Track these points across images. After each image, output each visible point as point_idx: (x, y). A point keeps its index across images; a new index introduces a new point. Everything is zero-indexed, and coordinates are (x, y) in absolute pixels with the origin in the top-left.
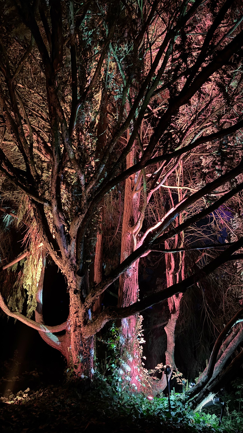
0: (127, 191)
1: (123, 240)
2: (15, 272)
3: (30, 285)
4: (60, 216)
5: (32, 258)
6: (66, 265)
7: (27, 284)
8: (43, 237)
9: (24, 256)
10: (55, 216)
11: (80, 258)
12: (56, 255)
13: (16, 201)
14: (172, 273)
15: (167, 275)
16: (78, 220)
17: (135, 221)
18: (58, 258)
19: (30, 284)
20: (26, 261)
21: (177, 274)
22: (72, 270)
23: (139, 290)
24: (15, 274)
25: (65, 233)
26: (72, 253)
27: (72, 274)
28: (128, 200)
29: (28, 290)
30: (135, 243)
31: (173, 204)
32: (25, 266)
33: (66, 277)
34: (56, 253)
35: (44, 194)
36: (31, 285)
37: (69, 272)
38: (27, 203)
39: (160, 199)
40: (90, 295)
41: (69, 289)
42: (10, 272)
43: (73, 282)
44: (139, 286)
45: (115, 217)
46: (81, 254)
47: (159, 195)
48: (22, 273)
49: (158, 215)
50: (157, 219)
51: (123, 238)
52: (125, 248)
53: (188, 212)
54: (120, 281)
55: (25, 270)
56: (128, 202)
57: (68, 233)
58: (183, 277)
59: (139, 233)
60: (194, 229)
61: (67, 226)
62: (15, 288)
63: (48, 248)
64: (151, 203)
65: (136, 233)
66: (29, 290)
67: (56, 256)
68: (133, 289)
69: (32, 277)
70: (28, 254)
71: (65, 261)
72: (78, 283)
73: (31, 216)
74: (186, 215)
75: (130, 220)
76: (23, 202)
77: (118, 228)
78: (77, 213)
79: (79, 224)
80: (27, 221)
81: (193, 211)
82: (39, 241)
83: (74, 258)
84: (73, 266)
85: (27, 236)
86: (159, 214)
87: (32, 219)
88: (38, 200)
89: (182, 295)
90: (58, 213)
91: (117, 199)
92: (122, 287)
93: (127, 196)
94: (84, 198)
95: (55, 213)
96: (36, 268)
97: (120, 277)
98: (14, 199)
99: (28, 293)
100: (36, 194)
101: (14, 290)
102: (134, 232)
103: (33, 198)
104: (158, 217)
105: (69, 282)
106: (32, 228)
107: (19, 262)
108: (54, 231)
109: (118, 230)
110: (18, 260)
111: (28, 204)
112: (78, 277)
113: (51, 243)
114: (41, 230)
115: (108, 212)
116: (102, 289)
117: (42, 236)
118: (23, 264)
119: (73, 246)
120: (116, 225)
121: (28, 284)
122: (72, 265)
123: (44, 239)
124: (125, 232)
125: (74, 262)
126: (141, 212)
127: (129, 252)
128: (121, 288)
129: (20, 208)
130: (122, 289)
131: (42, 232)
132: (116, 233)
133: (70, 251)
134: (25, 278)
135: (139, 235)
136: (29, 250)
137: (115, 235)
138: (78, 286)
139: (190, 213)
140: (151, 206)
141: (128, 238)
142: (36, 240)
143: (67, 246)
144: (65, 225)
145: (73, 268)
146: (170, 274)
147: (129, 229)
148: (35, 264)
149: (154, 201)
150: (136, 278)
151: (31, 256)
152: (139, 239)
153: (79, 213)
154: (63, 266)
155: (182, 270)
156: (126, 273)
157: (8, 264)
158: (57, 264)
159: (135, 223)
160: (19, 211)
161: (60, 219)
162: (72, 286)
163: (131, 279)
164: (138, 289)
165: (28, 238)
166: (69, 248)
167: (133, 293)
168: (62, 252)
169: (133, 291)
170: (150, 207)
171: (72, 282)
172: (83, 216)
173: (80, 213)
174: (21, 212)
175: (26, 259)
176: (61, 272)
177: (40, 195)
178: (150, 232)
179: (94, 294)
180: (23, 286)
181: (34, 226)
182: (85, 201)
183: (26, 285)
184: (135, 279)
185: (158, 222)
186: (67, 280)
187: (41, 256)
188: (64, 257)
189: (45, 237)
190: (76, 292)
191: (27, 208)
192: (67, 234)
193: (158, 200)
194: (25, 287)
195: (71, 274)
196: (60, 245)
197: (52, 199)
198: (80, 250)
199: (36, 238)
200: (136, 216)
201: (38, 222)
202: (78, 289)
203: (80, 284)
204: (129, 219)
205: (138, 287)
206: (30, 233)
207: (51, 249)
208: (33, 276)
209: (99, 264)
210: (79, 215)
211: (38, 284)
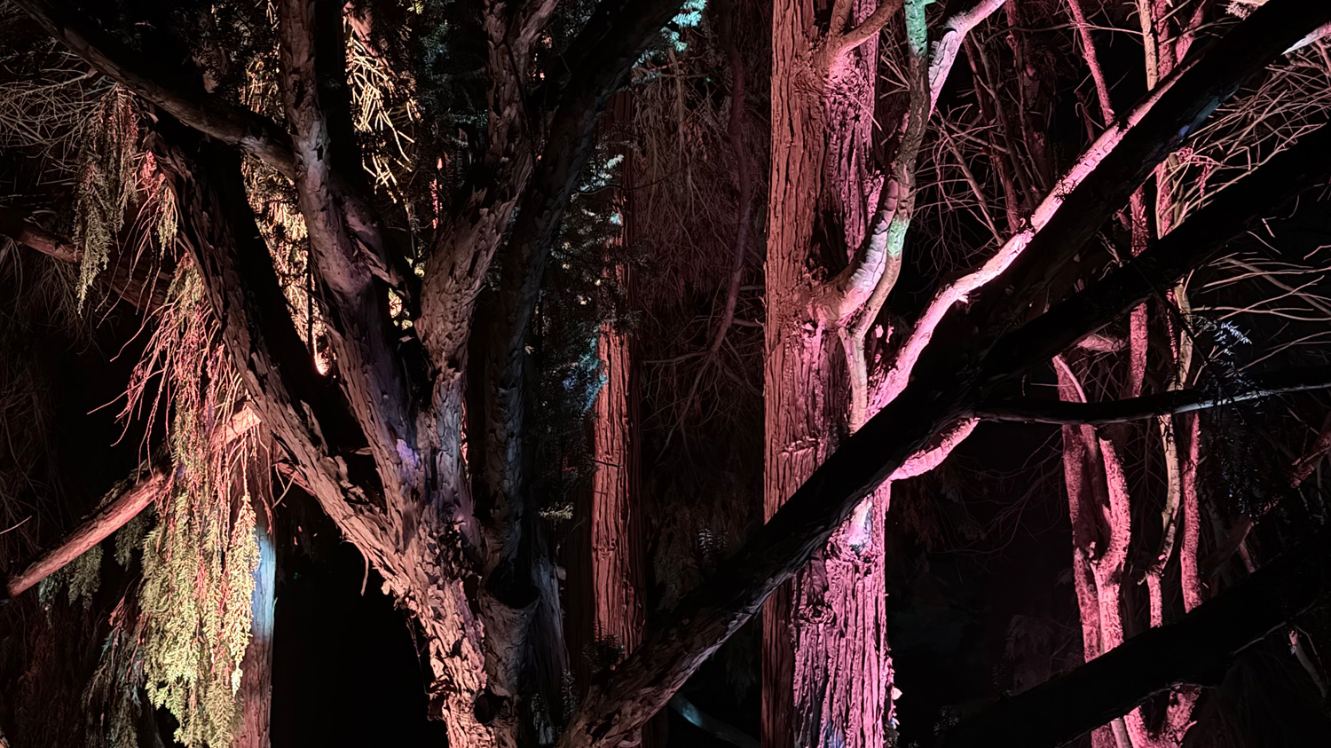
0: (788, 34)
1: (777, 369)
2: (86, 605)
3: (193, 685)
4: (355, 223)
5: (191, 514)
6: (414, 541)
7: (171, 678)
8: (251, 365)
9: (138, 503)
10: (320, 225)
11: (506, 484)
12: (346, 484)
13: (58, 151)
14: (1115, 578)
15: (1082, 588)
16: (471, 240)
17: (849, 240)
18: (359, 500)
19: (191, 674)
20: (153, 534)
21: (1153, 581)
22: (451, 576)
23: (897, 694)
24: (86, 622)
25: (391, 331)
26: (447, 462)
27: (451, 598)
28: (796, 100)
29: (179, 716)
30: (854, 382)
31: (1108, 113)
32: (149, 565)
33: (417, 620)
34: (343, 469)
35: (237, 76)
36: (198, 682)
37: (433, 589)
38: (131, 153)
39: (1014, 86)
40: (581, 724)
41: (442, 698)
42: (53, 608)
43: (464, 650)
44: (894, 666)
45: (708, 226)
46: (510, 457)
47: (1007, 54)
48: (133, 612)
49: (1001, 192)
50: (1002, 224)
51: (773, 359)
52: (790, 422)
53: (1218, 156)
54: (766, 637)
55: (150, 592)
56: (796, 113)
57: (411, 331)
58: (1190, 597)
59: (879, 321)
60: (1258, 273)
61: (401, 287)
62: (97, 706)
63: (287, 435)
64: (955, 116)
65: (858, 317)
66: (186, 716)
67: (344, 491)
68: (856, 686)
69: (199, 633)
70: (162, 486)
71: (406, 518)
72: (500, 648)
73: (163, 240)
74: (1201, 182)
75: (817, 236)
76: (101, 150)
77: (732, 301)
78: (467, 192)
79: (482, 269)
80: (140, 274)
81: (1253, 151)
82: (226, 405)
83: (461, 496)
84: (457, 551)
85: (147, 376)
86: (1008, 188)
87: (169, 265)
88: (199, 121)
89: (1186, 714)
90: (338, 203)
91: (717, 105)
92: (785, 679)
93: (787, 73)
94: (506, 91)
95: (316, 204)
96: (217, 570)
97: (769, 615)
98: (39, 138)
99: (178, 732)
100: (185, 84)
101: (90, 720)
102: (847, 309)
103: (171, 107)
104: (1002, 202)
105: (438, 654)
106: (171, 320)
107: (108, 544)
108: (318, 328)
109: (731, 313)
110: (104, 529)
111: (139, 164)
112: (500, 612)
113: (306, 407)
114: (237, 321)
115: (659, 194)
116: (659, 682)
117: (242, 364)
118: (137, 554)
119: (449, 418)
120: (716, 282)
121: (179, 679)
122: (447, 540)
123: (262, 380)
124: (782, 317)
125: (463, 521)
126: (889, 174)
127: (816, 445)
128: (776, 685)
129: (86, 188)
130: (782, 689)
131: (244, 336)
132: (724, 330)
133: (435, 451)
134: (155, 639)
135: (879, 332)
136: (164, 464)
137: (715, 348)
138: (500, 669)
139: (1231, 162)
140: (951, 132)
141: (806, 356)
142: (203, 396)
143: (411, 418)
144: (386, 279)
145: (456, 559)
146: (1099, 582)
147: (809, 292)
148: (208, 546)
149: (973, 98)
150: (870, 613)
151: (182, 501)
152: (884, 360)
153: (474, 196)
154: (389, 550)
155: (1183, 554)
156: (805, 588)
157: (40, 557)
158: (352, 539)
159: (850, 253)
160: (85, 212)
161: (354, 246)
162: (458, 678)
163: (840, 620)
164: (888, 689)
165: (153, 382)
166: (428, 431)
167: (855, 712)
168: (378, 458)
169: (856, 699)
170: (945, 140)
171: (456, 651)
172: (508, 211)
173: (481, 195)
174: (93, 213)
175: (148, 519)
176: (385, 590)
177: (211, 85)
178: (956, 309)
179: (610, 717)
180: (143, 693)
181: (185, 303)
182: (510, 112)
183: (161, 685)
184: (870, 622)
185: (1007, 238)
186: (425, 641)
187: (246, 498)
188: (395, 495)
189: (262, 368)
190: (485, 709)
191: (131, 186)
192: (406, 339)
193: (1000, 93)
194: (158, 698)
195: (449, 601)
196: (363, 415)
197: (296, 106)
198: (502, 435)
199: (205, 381)
200: (854, 205)
201: (215, 272)
202: (500, 691)
203: (512, 657)
204: (807, 229)
205: (886, 673)
206: (163, 354)
207: (310, 447)
208: (202, 625)
209: (625, 539)
210: (480, 205)
211: (237, 676)
